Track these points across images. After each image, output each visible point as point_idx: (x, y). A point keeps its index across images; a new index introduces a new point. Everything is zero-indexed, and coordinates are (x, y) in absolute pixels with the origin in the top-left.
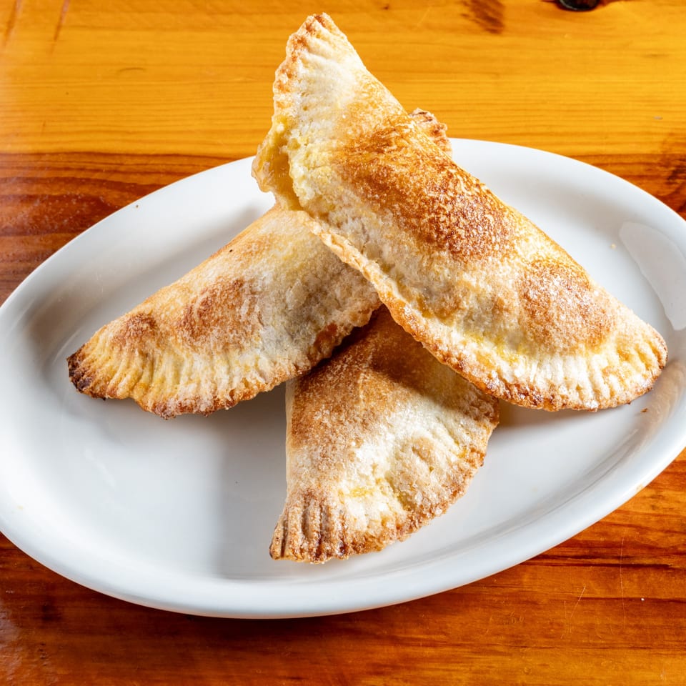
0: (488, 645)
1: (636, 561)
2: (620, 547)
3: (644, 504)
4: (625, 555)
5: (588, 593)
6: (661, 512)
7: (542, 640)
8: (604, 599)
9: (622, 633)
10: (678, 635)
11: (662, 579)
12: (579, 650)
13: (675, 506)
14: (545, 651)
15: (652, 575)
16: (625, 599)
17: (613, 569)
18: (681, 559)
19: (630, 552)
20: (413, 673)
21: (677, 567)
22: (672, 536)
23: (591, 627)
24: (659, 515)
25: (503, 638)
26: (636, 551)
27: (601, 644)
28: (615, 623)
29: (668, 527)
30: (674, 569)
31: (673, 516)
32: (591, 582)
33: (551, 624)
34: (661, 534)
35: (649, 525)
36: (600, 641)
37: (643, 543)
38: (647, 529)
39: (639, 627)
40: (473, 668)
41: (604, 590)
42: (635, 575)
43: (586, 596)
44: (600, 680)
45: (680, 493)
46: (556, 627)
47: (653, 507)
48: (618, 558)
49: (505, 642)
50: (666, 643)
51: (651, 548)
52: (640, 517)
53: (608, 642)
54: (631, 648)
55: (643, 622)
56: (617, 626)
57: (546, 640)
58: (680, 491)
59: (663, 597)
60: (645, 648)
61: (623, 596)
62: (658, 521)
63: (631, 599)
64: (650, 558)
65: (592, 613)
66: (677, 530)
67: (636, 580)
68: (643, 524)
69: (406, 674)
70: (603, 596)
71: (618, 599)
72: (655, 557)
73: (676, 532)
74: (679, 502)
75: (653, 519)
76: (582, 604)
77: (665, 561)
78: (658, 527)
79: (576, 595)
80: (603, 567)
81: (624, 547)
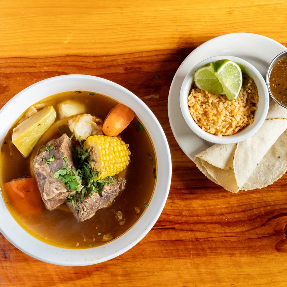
0: (126, 259)
1: (166, 227)
2: (162, 222)
3: (169, 205)
4: (163, 225)
5: (153, 239)
6: (174, 208)
7: (141, 256)
8: (158, 241)
9: (162, 252)
10: (177, 252)
11: (173, 233)
12: (151, 259)
13: (177, 205)
14: (141, 260)
15: (171, 232)
16: (163, 241)
17: (160, 230)
18: (178, 226)
19: (165, 224)
20: (107, 270)
21: (178, 228)
22: (176, 217)
23: (154, 251)
24: (173, 209)
25: (130, 256)
26: (166, 223)
27: (156, 257)
28: (160, 249)
29: (175, 214)
30: (177, 229)
31: (177, 210)
32: (154, 235)
33: (143, 250)
34: (173, 216)
35: (170, 213)
36: (156, 256)
37: (168, 220)
38: (170, 215)
39: (167, 250)
40: (123, 267)
41: (157, 238)
42: (166, 232)
43: (153, 240)
44: (157, 269)
45: (179, 201)
46: (144, 251)
47: (171, 206)
48: (161, 226)
49: (131, 257)
50: (174, 255)
51: (171, 222)
52: (168, 210)
53: (159, 256)
54: (165, 257)
55: (168, 248)
56: (161, 250)
57: (142, 256)
58: (179, 200)
59: (173, 239)
60: (168, 257)
61: (163, 240)
62: (173, 212)
63: (165, 241)
64: (170, 225)
65: (154, 246)
66: (178, 214)
67: (166, 234)
68: (168, 213)
69: (105, 270)
70: (157, 240)
71: (161, 241)
72: (171, 225)
73: (177, 215)
74: (179, 204)
75: (171, 211)
76: (152, 243)
77: (174, 226)
78: (173, 214)
79: (150, 240)
80: (157, 230)
81: (163, 222)
